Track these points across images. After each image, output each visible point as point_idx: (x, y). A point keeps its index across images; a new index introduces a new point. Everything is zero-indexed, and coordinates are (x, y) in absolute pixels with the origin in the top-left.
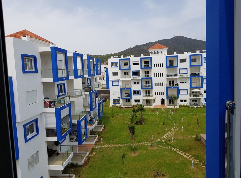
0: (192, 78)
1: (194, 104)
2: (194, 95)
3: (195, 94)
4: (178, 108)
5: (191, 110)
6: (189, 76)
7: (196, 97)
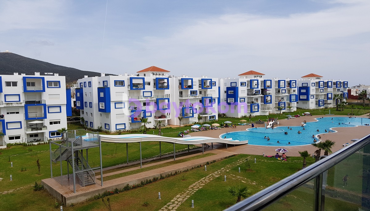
0: (28, 107)
1: (33, 140)
2: (33, 129)
3: (34, 127)
4: (5, 149)
5: (27, 148)
6: (23, 104)
7: (37, 130)
